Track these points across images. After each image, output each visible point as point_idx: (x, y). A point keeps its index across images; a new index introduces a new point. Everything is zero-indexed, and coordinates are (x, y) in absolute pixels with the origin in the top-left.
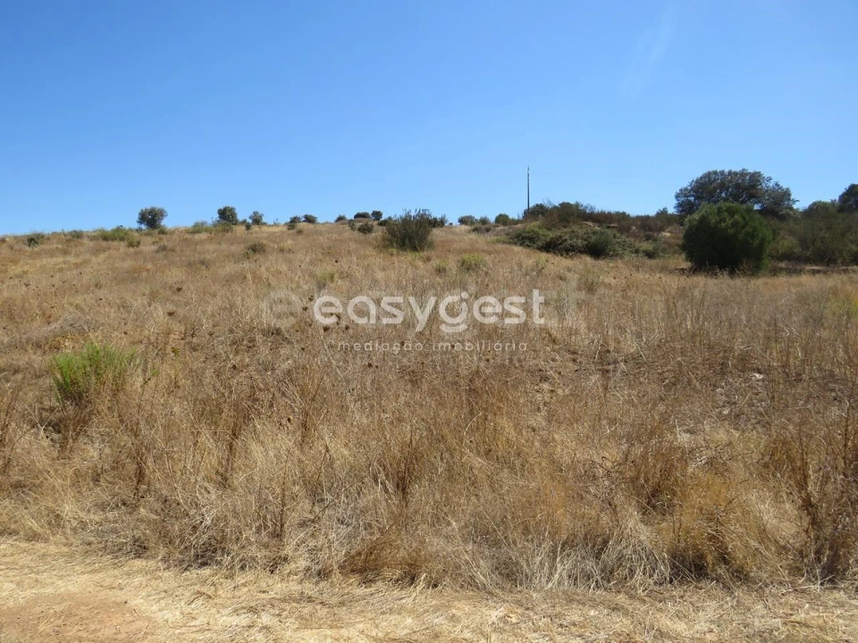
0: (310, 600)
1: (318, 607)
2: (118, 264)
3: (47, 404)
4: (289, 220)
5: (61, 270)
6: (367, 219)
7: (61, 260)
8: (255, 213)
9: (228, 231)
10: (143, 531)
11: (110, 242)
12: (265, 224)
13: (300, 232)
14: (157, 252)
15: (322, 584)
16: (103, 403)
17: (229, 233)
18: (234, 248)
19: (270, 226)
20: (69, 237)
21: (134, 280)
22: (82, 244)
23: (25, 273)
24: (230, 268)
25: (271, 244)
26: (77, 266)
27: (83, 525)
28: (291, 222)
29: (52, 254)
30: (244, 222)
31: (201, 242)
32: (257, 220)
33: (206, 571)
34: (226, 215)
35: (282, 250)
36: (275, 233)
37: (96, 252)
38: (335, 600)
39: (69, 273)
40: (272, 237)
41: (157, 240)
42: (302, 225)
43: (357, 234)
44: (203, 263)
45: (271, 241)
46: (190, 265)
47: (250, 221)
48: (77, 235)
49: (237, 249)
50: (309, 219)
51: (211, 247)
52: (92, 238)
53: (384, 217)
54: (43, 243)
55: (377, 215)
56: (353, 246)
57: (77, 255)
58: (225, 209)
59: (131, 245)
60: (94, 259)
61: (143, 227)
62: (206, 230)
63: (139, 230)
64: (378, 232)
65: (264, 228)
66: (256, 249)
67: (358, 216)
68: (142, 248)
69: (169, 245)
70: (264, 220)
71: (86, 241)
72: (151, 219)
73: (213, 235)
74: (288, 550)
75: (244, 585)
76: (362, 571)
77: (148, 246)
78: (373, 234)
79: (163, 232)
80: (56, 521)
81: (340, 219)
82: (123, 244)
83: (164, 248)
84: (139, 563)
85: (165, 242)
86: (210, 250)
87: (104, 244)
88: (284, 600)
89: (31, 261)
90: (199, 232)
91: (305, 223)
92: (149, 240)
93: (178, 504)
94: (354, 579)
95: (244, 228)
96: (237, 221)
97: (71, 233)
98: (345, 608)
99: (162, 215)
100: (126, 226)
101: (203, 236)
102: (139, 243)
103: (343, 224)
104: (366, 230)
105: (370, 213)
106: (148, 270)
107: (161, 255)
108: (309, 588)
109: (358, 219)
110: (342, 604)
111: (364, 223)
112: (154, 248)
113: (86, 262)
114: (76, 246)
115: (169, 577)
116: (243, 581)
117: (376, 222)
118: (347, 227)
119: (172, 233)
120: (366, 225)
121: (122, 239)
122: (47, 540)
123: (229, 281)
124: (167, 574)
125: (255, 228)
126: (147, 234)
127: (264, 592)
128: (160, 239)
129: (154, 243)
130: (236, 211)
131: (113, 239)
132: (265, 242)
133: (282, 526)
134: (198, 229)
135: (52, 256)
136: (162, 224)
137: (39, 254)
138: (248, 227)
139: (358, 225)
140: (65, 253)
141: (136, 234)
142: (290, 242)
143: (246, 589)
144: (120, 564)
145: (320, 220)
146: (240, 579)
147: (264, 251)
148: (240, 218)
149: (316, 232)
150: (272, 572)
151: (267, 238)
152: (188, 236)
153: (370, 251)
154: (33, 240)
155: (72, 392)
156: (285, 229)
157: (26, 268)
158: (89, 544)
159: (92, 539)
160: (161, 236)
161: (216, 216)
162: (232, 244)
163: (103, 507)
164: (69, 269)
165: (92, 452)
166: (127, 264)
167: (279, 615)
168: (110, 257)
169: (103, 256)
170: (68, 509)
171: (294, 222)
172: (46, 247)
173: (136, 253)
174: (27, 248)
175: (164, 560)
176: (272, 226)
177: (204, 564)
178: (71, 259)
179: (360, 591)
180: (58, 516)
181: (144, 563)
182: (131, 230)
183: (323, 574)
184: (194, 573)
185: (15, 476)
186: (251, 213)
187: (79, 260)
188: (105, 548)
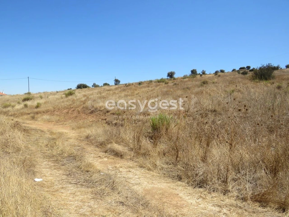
0: (240, 208)
1: (244, 211)
2: (163, 90)
3: (149, 131)
4: (215, 72)
5: (148, 92)
6: (245, 69)
7: (147, 89)
8: (203, 71)
9: (194, 77)
10: (179, 173)
11: (160, 83)
12: (206, 74)
13: (219, 76)
14: (174, 85)
15: (244, 203)
16: (163, 132)
17: (195, 78)
18: (197, 83)
19: (208, 75)
20: (149, 82)
21: (168, 94)
22: (152, 84)
23: (139, 93)
24: (197, 90)
25: (210, 81)
26: (152, 90)
27: (162, 168)
28: (215, 73)
29: (145, 87)
30: (199, 74)
31: (186, 81)
32: (204, 73)
33: (201, 190)
34: (194, 72)
35: (213, 83)
36: (210, 77)
37: (157, 86)
38: (251, 210)
39: (150, 93)
40: (209, 78)
41: (173, 81)
42: (220, 74)
43: (241, 75)
44: (188, 88)
45: (209, 80)
46: (183, 89)
47: (201, 73)
48: (151, 81)
49: (198, 83)
50: (222, 71)
51: (190, 83)
52: (155, 82)
53: (251, 68)
54: (142, 84)
55: (248, 67)
56: (240, 80)
57: (152, 87)
58: (193, 70)
59: (166, 83)
60: (156, 88)
61: (169, 78)
62: (187, 78)
63: (167, 79)
64: (250, 74)
65: (206, 75)
66: (205, 83)
67: (241, 68)
68: (169, 84)
69: (177, 83)
70: (206, 73)
71: (153, 83)
72: (171, 75)
73: (190, 79)
74: (230, 188)
75: (215, 197)
76: (260, 202)
77: (171, 84)
78: (248, 75)
79: (174, 79)
80: (155, 166)
81: (234, 70)
82: (164, 83)
83: (175, 84)
84: (179, 183)
85: (175, 82)
86: (190, 84)
87: (158, 84)
88: (231, 206)
89: (140, 90)
90: (185, 78)
91: (221, 73)
92: (171, 82)
93: (191, 166)
94: (257, 204)
95: (199, 76)
96: (197, 74)
97: (149, 81)
98: (255, 214)
99: (174, 74)
100: (164, 78)
101: (187, 79)
102: (168, 83)
103: (235, 72)
104: (245, 73)
105: (246, 67)
106: (171, 91)
107: (175, 86)
108: (239, 203)
109: (241, 70)
110: (254, 212)
111: (244, 71)
112: (173, 84)
113: (154, 89)
114: (151, 84)
115: (190, 189)
116: (214, 196)
117: (248, 70)
118: (237, 73)
119: (177, 79)
120: (245, 71)
121: (163, 82)
122: (153, 171)
123: (197, 94)
124: (189, 188)
125: (203, 76)
126: (170, 80)
127: (223, 201)
128: (174, 81)
129: (172, 82)
130: (197, 71)
131: (161, 82)
132: (207, 80)
133: (227, 179)
134: (185, 77)
135: (145, 88)
136: (174, 76)
137: (142, 88)
138: (201, 75)
139: (241, 72)
140: (148, 87)
141: (167, 80)
142: (216, 80)
143: (216, 199)
144: (174, 182)
145: (226, 71)
146: (214, 195)
147: (207, 83)
148: (198, 73)
149: (225, 76)
150: (224, 194)
151: (208, 79)
152: (182, 80)
153: (247, 81)
154: (140, 84)
155: (155, 128)
156: (214, 75)
157: (139, 92)
158: (165, 174)
159: (165, 173)
160: (174, 80)
161: (190, 73)
162: (196, 81)
163: (167, 163)
164: (150, 92)
165: (162, 146)
166: (165, 90)
167: (230, 210)
168: (160, 88)
169: (158, 87)
170: (158, 163)
171: (216, 73)
172: (143, 85)
173: (167, 86)
174: (139, 86)
175: (188, 183)
176: (209, 74)
177: (201, 187)
178: (150, 89)
179: (261, 209)
180: (155, 164)
181: (181, 183)
182: (165, 79)
183: (244, 199)
184: (198, 189)
185: (142, 151)
186: (202, 71)
187: (152, 89)
188: (169, 176)
